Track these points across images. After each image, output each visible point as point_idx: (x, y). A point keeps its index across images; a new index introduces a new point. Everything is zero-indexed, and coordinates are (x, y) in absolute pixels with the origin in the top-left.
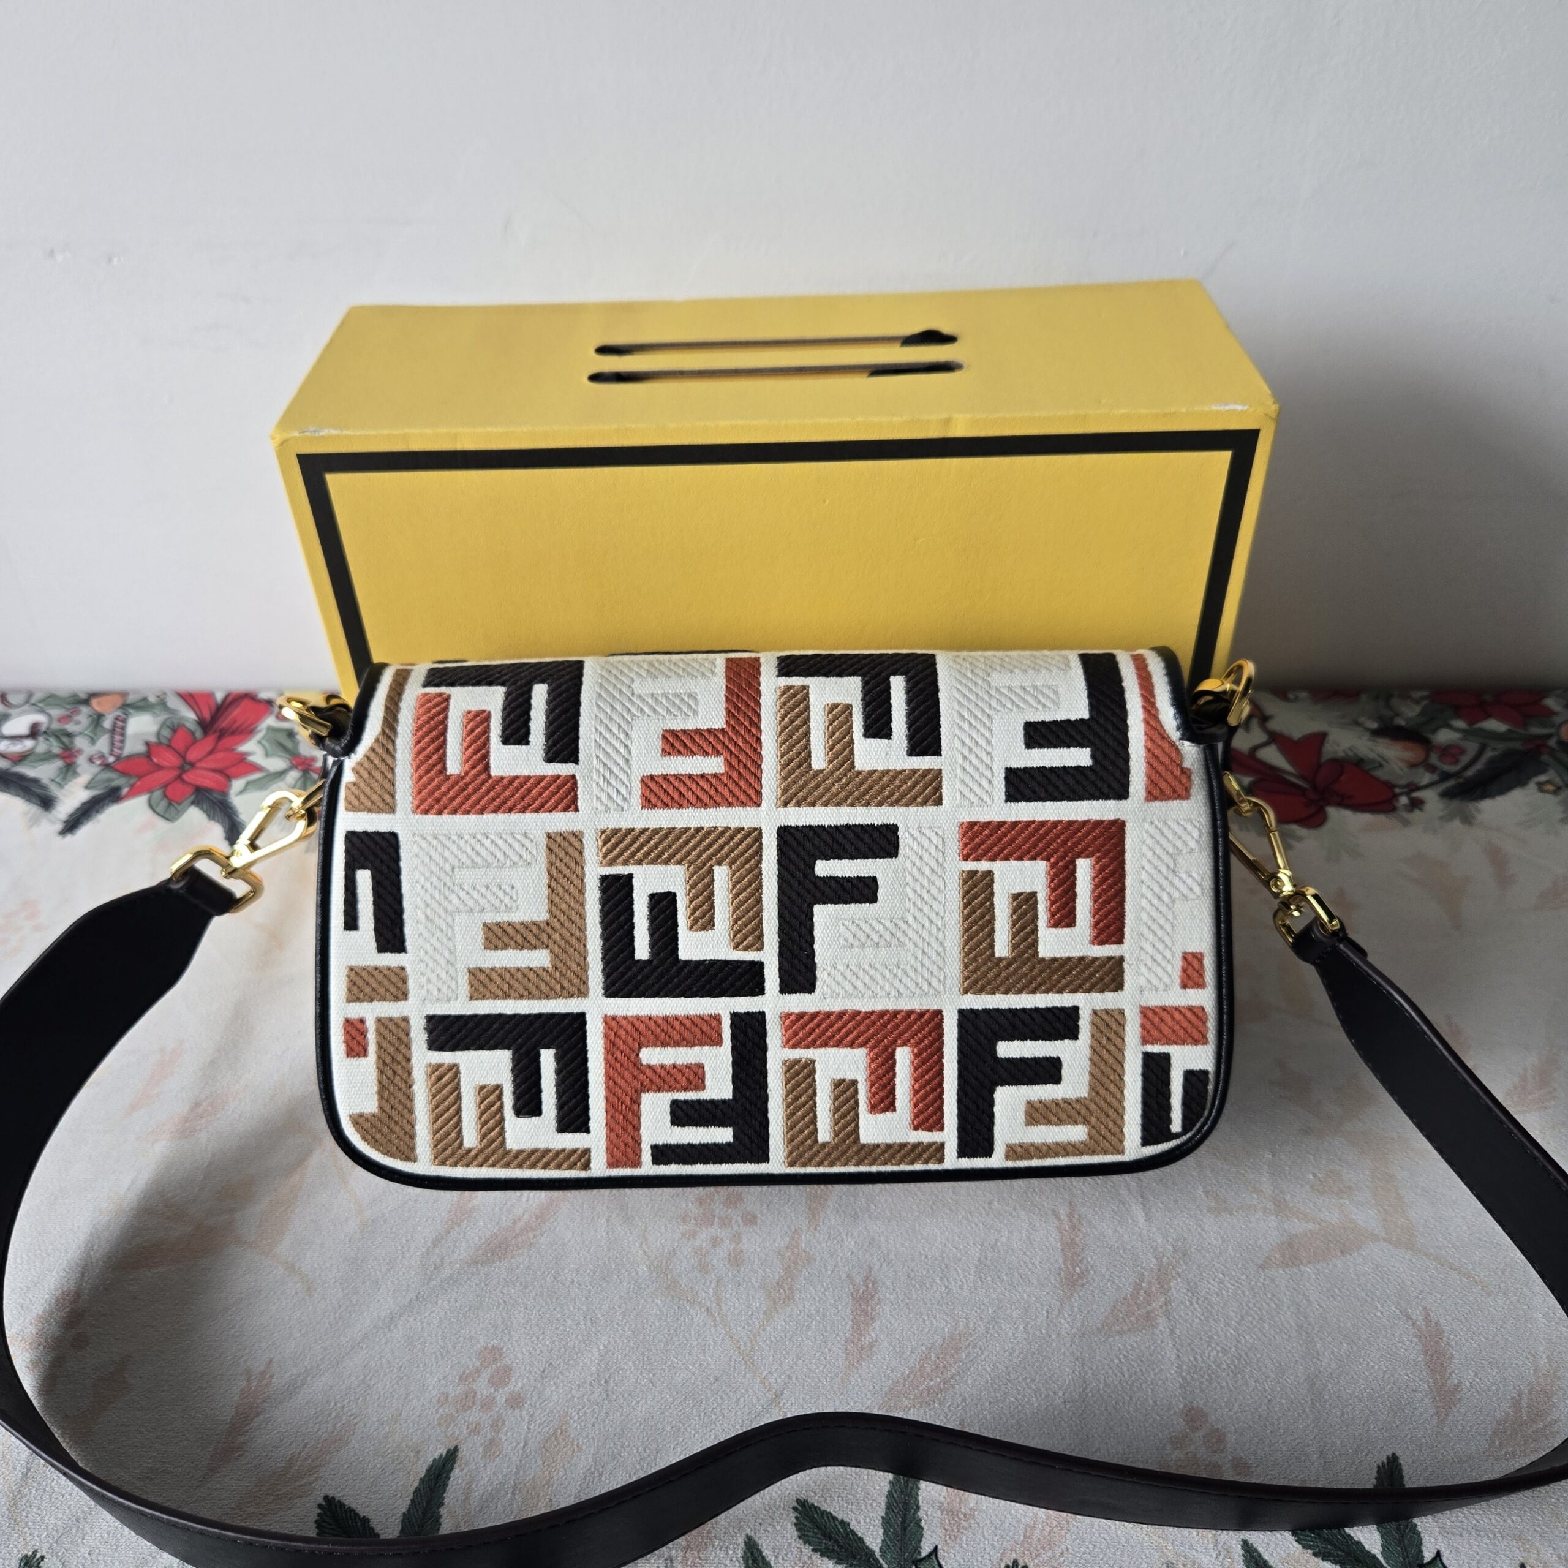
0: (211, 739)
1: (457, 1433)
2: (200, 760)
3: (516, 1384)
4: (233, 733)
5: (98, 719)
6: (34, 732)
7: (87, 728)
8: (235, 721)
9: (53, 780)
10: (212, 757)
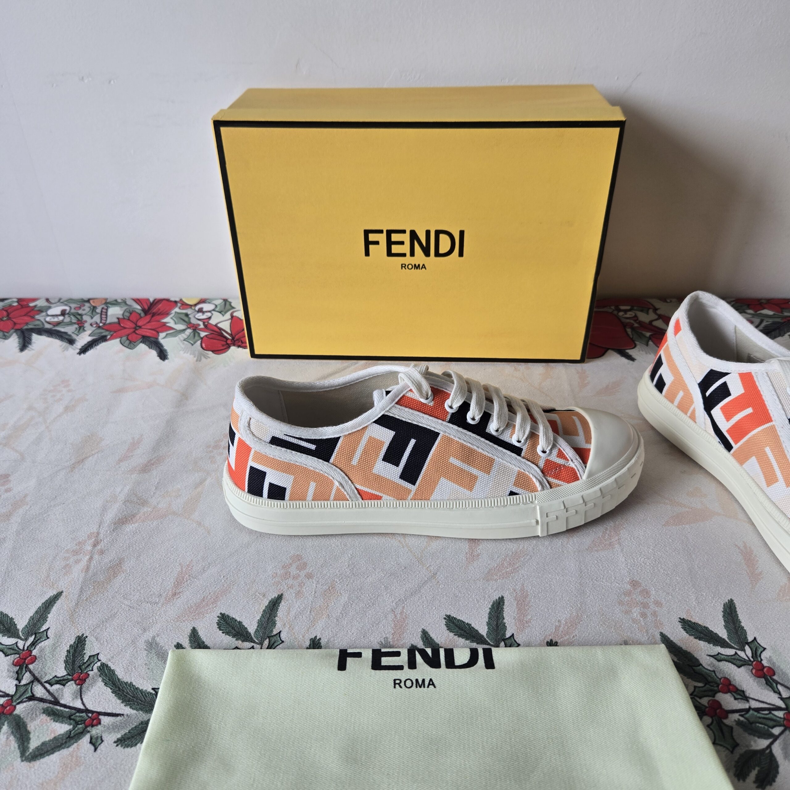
0: (148, 317)
1: (282, 588)
2: (144, 325)
3: (309, 570)
4: (159, 315)
5: (94, 308)
6: (63, 313)
7: (89, 312)
8: (159, 310)
9: (73, 333)
10: (150, 324)
